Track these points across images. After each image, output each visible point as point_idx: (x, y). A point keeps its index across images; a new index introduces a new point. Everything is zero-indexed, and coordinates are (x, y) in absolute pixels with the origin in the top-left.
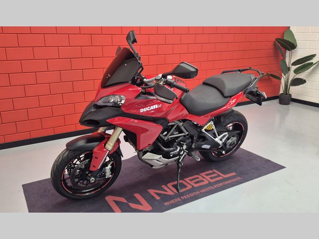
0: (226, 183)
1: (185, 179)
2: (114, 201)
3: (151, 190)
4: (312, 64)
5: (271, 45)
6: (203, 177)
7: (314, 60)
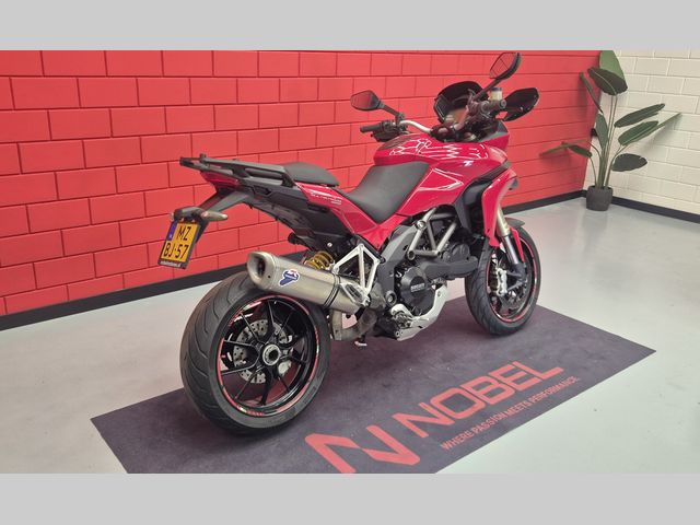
0: (552, 390)
1: (462, 386)
2: (328, 445)
3: (399, 414)
4: (654, 125)
5: (572, 81)
6: (500, 382)
7: (661, 117)
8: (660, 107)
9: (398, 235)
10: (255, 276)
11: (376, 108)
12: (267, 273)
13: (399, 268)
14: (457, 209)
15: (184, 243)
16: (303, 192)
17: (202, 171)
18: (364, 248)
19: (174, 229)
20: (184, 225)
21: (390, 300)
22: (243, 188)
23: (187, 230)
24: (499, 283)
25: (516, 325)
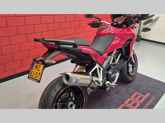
0: (150, 102)
1: (125, 103)
4: (152, 20)
6: (134, 100)
7: (154, 18)
8: (153, 15)
9: (107, 59)
10: (65, 82)
11: (92, 17)
12: (70, 80)
13: (108, 70)
14: (123, 49)
15: (38, 72)
16: (80, 49)
17: (43, 43)
18: (98, 66)
19: (33, 65)
20: (37, 65)
21: (105, 80)
22: (59, 49)
23: (39, 67)
24: (130, 69)
25: (133, 79)
